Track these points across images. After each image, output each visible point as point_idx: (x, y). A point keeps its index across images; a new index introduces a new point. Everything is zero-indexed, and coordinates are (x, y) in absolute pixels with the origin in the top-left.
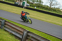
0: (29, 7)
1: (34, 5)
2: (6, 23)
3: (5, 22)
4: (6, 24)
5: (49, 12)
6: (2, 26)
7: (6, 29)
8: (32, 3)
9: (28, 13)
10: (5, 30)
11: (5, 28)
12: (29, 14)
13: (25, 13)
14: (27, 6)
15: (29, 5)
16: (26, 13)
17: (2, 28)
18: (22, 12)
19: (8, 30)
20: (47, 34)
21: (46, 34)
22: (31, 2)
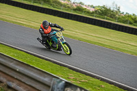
5: (35, 4)
9: (59, 27)
12: (62, 29)
13: (51, 26)
16: (55, 26)
18: (44, 23)
20: (31, 54)
21: (29, 55)
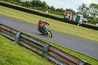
0: (87, 23)
1: (95, 20)
2: (51, 48)
3: (49, 46)
4: (50, 50)
6: (44, 53)
7: (51, 59)
8: (92, 18)
10: (49, 60)
11: (48, 57)
14: (83, 21)
15: (87, 20)
17: (44, 57)
19: (53, 60)
22: (90, 15)
